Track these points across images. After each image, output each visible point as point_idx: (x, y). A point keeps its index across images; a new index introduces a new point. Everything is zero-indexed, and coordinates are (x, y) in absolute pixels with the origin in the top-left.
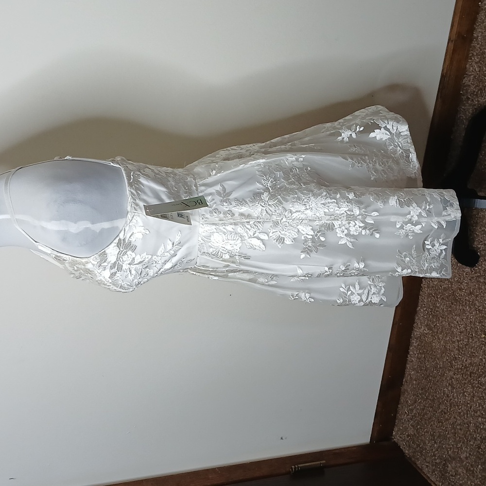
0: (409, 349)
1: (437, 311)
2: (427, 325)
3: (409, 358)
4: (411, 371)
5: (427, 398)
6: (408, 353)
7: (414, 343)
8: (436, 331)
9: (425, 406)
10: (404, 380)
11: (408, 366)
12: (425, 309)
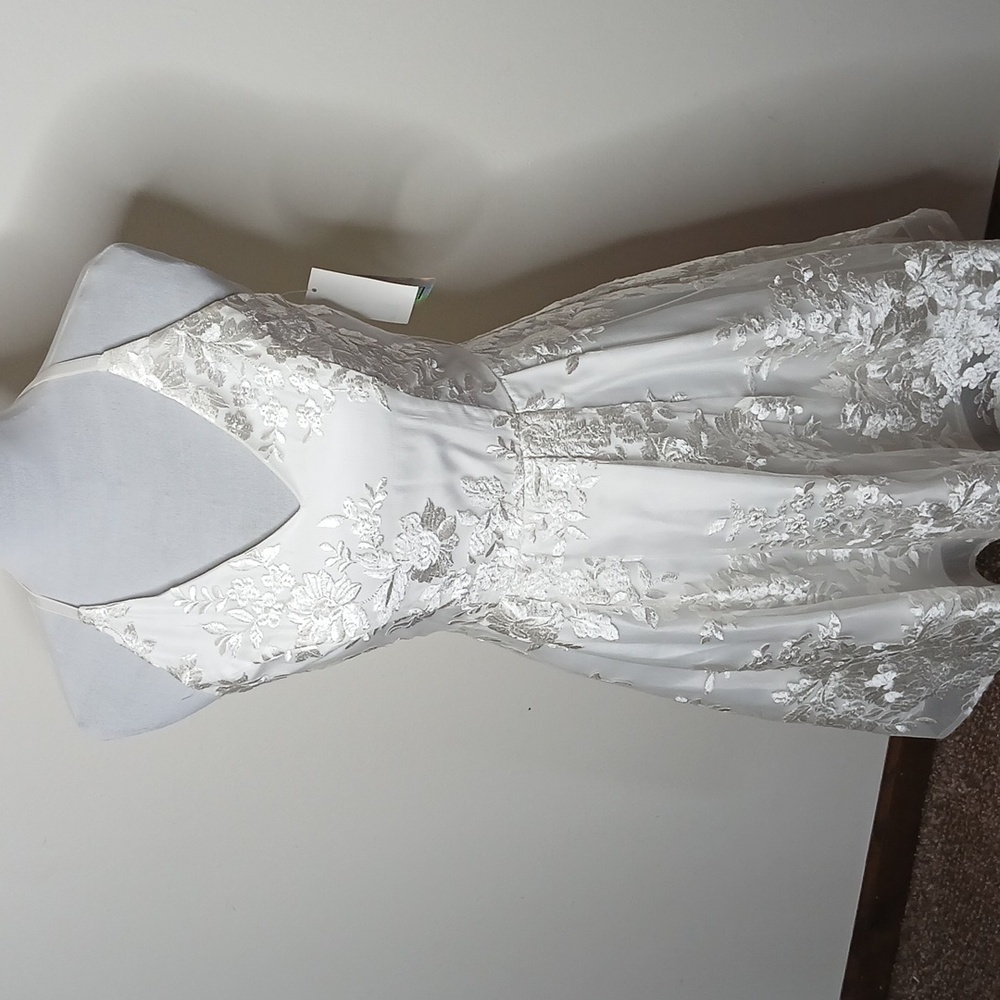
0: (917, 832)
1: (990, 742)
2: (964, 776)
3: (920, 854)
4: (926, 883)
5: (969, 946)
6: (917, 842)
7: (933, 818)
8: (988, 787)
9: (965, 965)
10: (908, 905)
11: (917, 871)
12: (958, 738)
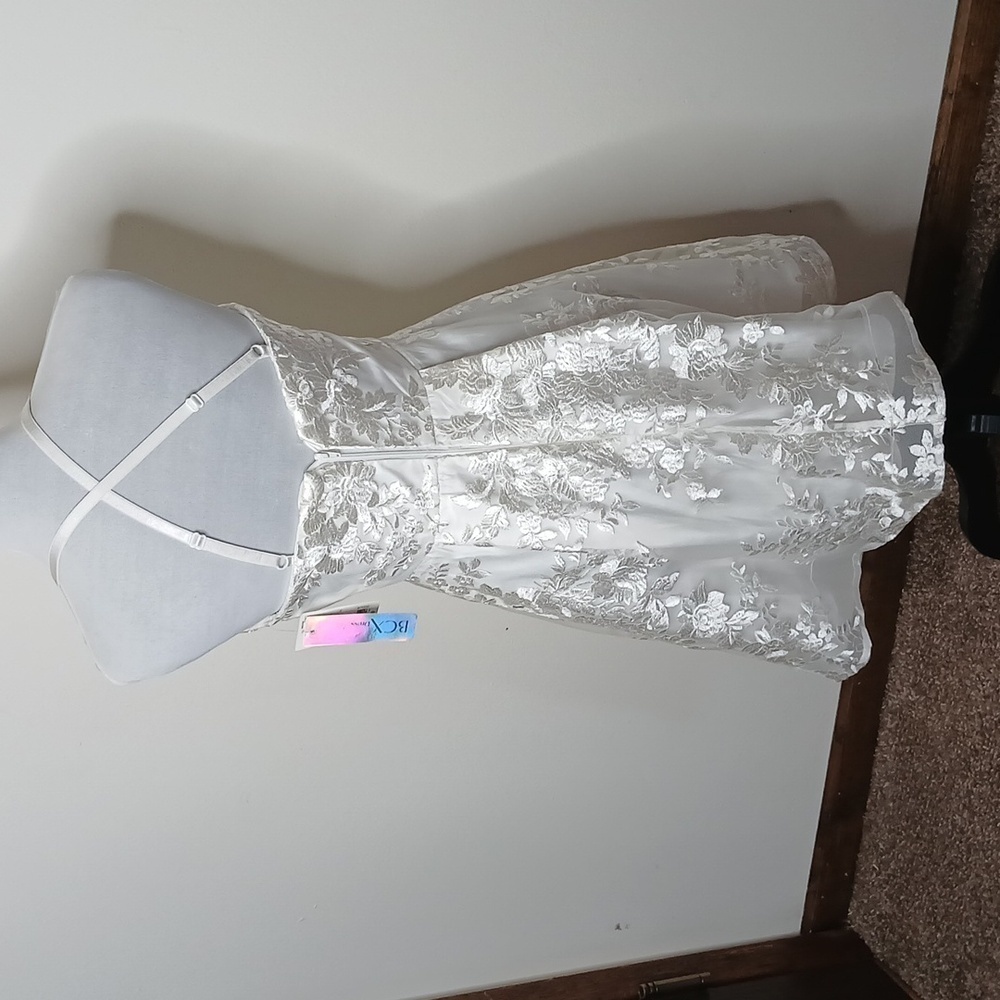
0: (877, 735)
1: (934, 655)
2: (914, 685)
3: (878, 755)
4: (883, 781)
5: (918, 837)
6: (876, 743)
7: (889, 722)
8: (933, 695)
9: (915, 854)
10: (869, 801)
11: (876, 770)
12: (908, 651)
